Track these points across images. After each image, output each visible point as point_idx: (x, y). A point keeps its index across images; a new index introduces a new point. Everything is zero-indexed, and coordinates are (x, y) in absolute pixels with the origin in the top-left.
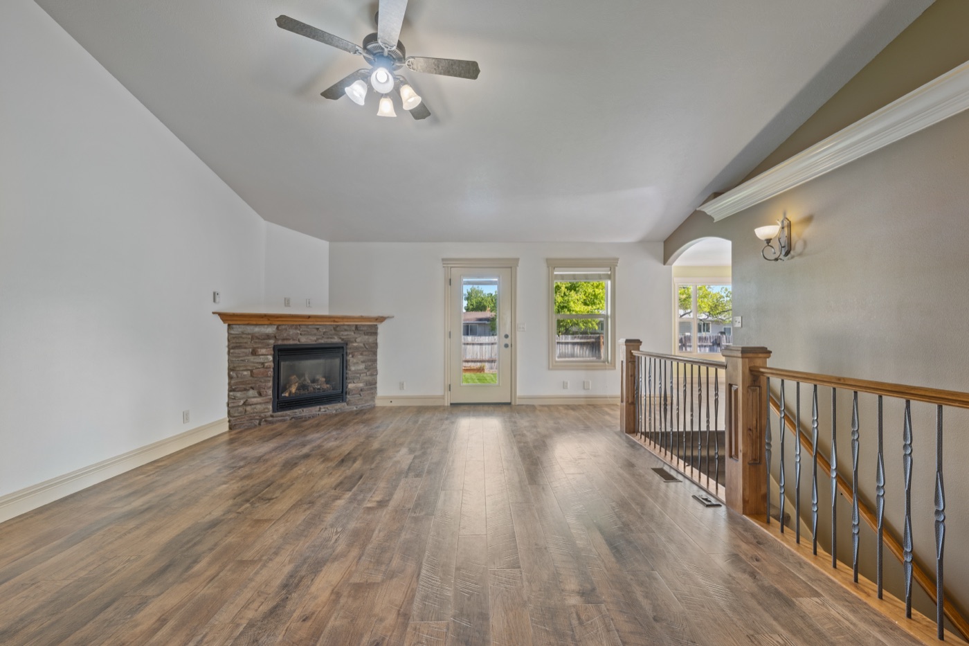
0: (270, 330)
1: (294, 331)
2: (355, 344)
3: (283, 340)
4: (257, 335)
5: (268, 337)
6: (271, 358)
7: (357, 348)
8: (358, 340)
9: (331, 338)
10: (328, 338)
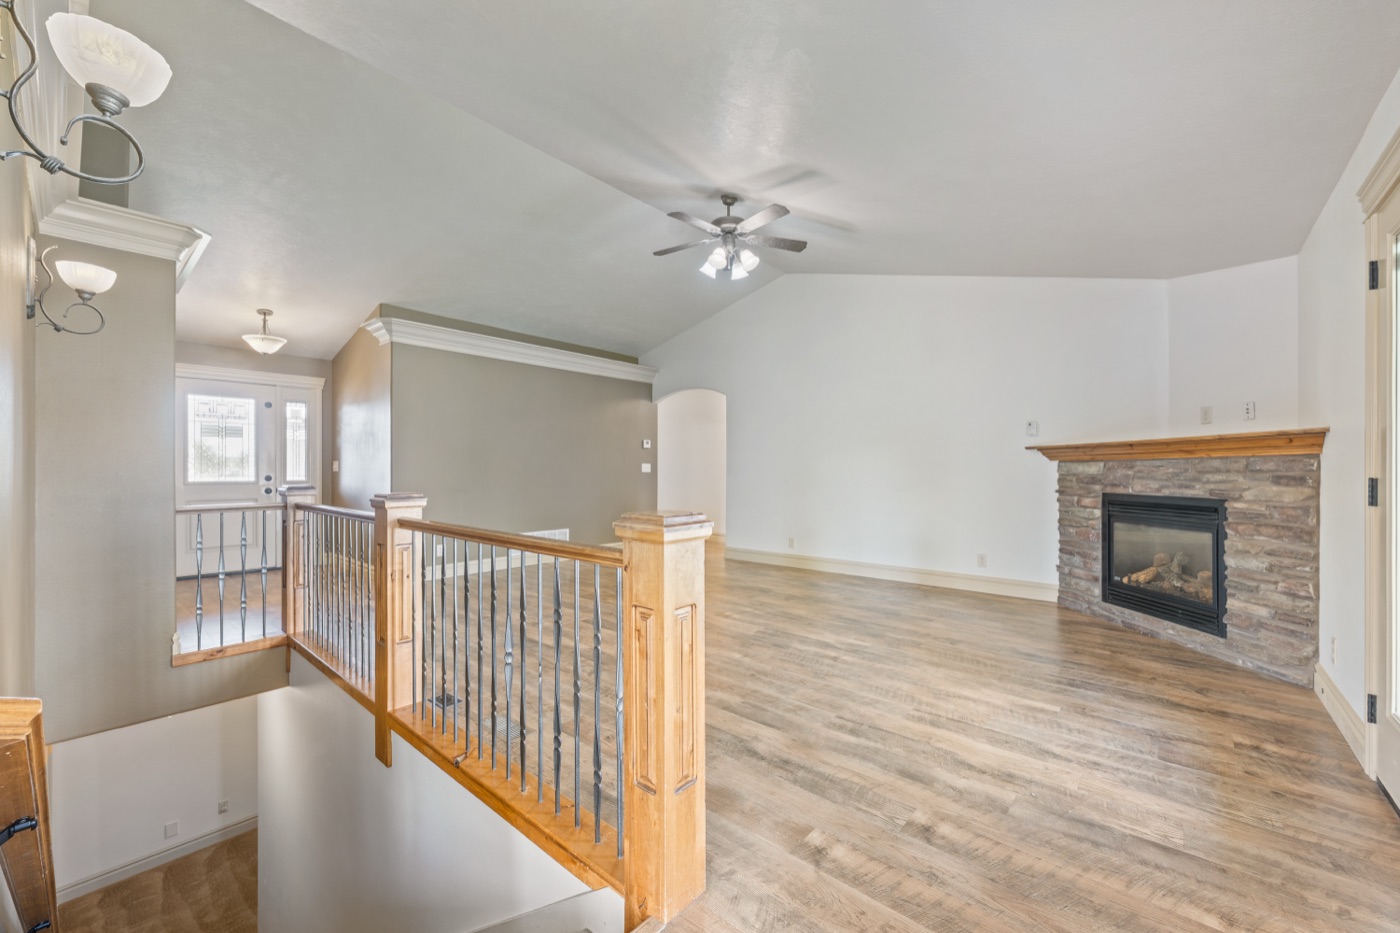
0: (1094, 469)
1: (1125, 472)
2: (1239, 505)
3: (1114, 485)
4: (1081, 476)
5: (1094, 480)
6: (1098, 513)
7: (1247, 517)
8: (1248, 495)
9: (1187, 487)
10: (1181, 486)
